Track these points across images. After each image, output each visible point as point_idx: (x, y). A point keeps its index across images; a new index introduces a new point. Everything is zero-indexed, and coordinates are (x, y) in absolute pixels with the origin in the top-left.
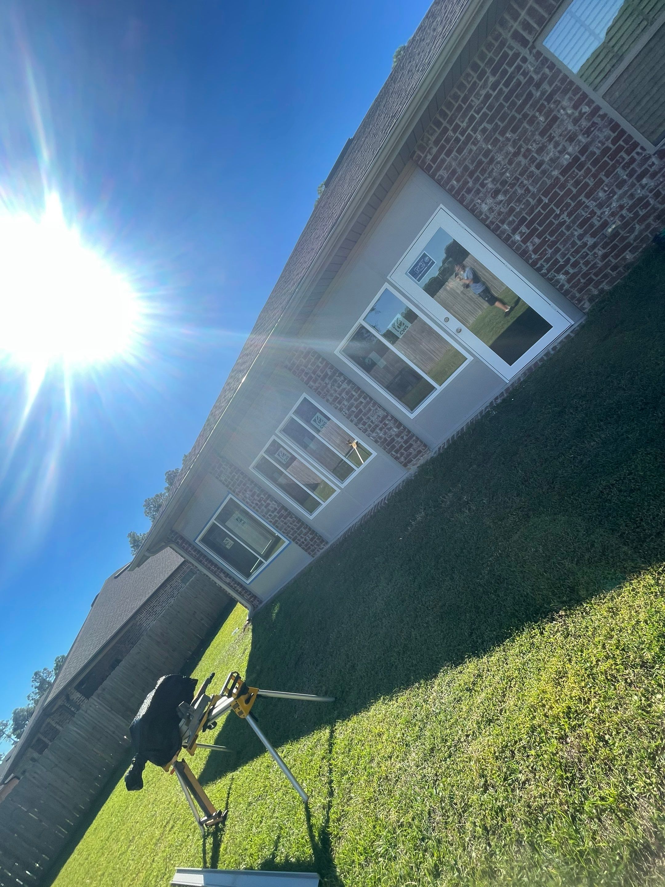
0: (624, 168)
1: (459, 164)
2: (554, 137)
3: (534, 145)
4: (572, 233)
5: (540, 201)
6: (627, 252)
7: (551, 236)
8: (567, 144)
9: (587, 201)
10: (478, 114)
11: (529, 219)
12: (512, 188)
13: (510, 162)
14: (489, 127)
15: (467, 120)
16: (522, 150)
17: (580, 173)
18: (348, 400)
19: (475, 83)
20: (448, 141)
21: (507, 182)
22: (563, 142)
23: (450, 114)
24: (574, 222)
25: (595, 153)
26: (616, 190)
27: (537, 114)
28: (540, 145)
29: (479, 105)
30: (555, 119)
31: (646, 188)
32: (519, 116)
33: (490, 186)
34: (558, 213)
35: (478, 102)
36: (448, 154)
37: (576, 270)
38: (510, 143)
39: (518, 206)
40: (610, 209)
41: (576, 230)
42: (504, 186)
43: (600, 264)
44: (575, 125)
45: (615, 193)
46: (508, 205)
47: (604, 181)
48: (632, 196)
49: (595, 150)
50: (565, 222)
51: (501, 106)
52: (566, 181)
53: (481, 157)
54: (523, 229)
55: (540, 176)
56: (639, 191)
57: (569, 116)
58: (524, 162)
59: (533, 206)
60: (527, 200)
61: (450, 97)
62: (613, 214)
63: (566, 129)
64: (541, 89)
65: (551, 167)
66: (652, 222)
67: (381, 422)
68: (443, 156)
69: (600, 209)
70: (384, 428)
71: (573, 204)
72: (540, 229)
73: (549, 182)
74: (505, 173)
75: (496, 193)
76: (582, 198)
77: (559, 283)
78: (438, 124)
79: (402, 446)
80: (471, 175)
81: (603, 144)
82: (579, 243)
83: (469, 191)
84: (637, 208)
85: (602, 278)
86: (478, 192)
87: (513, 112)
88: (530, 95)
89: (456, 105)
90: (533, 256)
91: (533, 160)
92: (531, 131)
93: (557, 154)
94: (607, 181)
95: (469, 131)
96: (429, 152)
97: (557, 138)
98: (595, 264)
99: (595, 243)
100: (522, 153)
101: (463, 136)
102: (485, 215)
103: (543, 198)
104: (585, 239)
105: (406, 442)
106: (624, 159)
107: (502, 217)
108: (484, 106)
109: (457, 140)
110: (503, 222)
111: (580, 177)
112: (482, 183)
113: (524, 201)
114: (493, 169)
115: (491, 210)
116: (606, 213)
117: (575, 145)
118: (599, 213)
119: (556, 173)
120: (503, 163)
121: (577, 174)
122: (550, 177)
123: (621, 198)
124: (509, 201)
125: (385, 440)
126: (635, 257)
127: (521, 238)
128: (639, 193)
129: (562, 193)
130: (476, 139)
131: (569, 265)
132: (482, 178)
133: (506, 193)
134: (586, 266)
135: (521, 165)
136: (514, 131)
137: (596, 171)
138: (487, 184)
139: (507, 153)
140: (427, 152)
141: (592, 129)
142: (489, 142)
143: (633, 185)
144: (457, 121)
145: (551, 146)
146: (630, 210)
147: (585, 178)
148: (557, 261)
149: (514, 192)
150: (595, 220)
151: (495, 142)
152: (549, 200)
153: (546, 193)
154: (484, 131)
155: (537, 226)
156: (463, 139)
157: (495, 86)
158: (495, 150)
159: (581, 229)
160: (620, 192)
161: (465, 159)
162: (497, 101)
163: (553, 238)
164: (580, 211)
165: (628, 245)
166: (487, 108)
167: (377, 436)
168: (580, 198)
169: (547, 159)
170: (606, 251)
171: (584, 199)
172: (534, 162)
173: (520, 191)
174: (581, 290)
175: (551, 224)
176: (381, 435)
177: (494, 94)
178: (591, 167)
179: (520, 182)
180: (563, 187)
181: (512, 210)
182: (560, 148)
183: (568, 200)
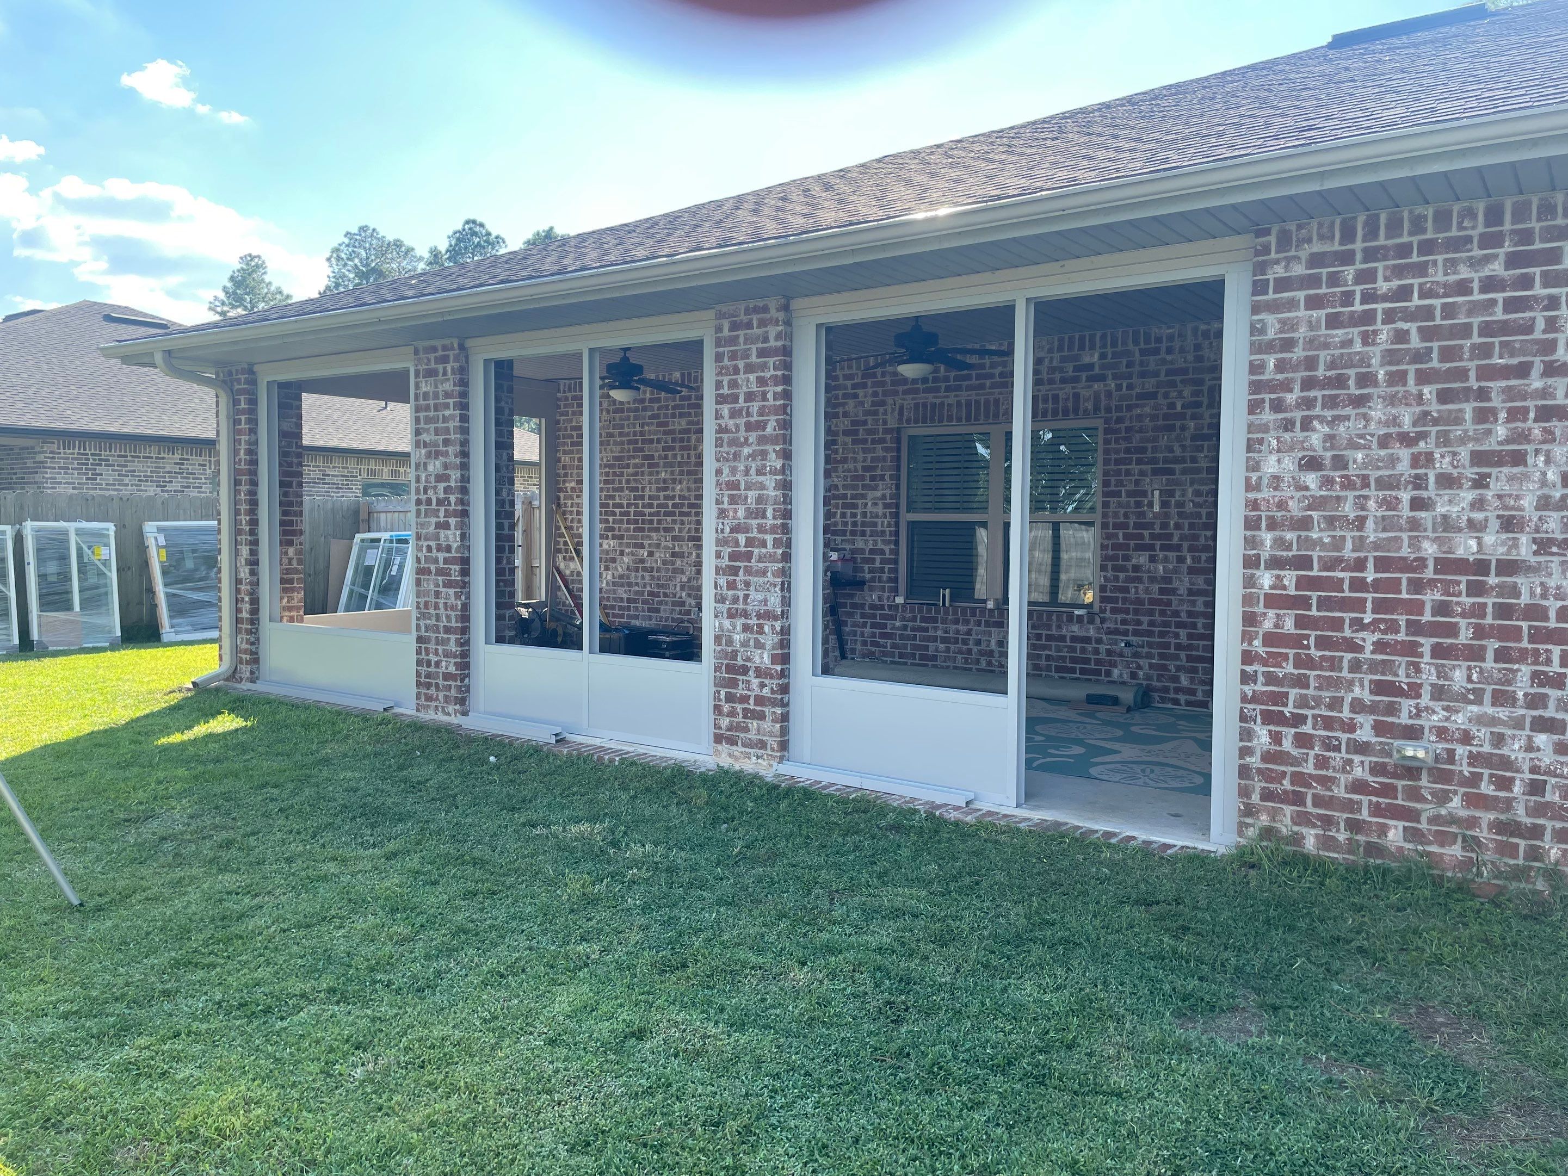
0: (1535, 675)
1: (1311, 343)
2: (1487, 486)
3: (1447, 459)
4: (1351, 683)
5: (1360, 565)
6: (1401, 824)
7: (1318, 646)
8: (1494, 524)
9: (1427, 658)
10: (1420, 298)
11: (1315, 573)
12: (1344, 487)
13: (1384, 442)
14: (1415, 342)
15: (1395, 283)
16: (1422, 444)
17: (1464, 599)
18: (750, 514)
19: (1469, 239)
20: (1334, 280)
21: (1345, 467)
22: (1491, 515)
23: (1382, 241)
24: (1374, 667)
25: (1518, 595)
26: (1488, 697)
27: (1503, 415)
28: (1455, 473)
29: (1438, 283)
30: (1518, 459)
31: (1532, 755)
32: (1473, 383)
33: (1315, 440)
34: (1366, 621)
35: (1440, 278)
36: (1314, 303)
37: (1295, 752)
38: (1418, 409)
39: (1321, 530)
40: (1447, 719)
41: (1362, 686)
42: (1335, 468)
43: (1340, 792)
44: (1537, 508)
45: (1479, 701)
46: (1310, 508)
47: (1483, 660)
48: (1499, 740)
49: (1524, 591)
50: (1360, 649)
51: (1466, 331)
52: (1432, 583)
53: (1352, 372)
54: (1290, 577)
55: (1403, 522)
56: (1516, 747)
57: (1544, 483)
58: (1404, 468)
59: (1340, 560)
60: (1343, 538)
61: (1411, 212)
62: (1442, 733)
63: (1518, 497)
64: (1550, 381)
65: (1434, 531)
66: (1484, 825)
67: (759, 616)
68: (1301, 295)
69: (1433, 698)
70: (752, 633)
71: (1401, 636)
72: (1314, 612)
73: (1405, 551)
74: (1357, 447)
75: (1312, 464)
76: (1427, 644)
77: (1250, 741)
78: (1348, 235)
79: (745, 699)
80: (1308, 384)
81: (1544, 596)
82: (1346, 714)
83: (1277, 406)
84: (1486, 772)
85: (1320, 817)
86: (1288, 426)
87: (1472, 365)
88: (1523, 371)
89: (1405, 239)
90: (1256, 643)
91: (1418, 483)
92: (1466, 431)
93: (1463, 522)
94: (1489, 663)
95: (1380, 307)
96: (1289, 260)
97: (1489, 494)
98: (1332, 780)
99: (1367, 744)
100: (1415, 450)
101: (1363, 303)
102: (1260, 478)
103: (1370, 565)
104: (1359, 718)
105: (760, 700)
106: (1548, 662)
107: (1279, 514)
108: (1446, 295)
109: (1347, 298)
110: (1272, 526)
111: (1458, 603)
112: (1310, 419)
113: (1339, 533)
114: (1347, 418)
115: (1276, 480)
116: (1435, 717)
117: (1503, 543)
118: (1425, 700)
119: (1430, 549)
120: (1373, 426)
121: (1459, 594)
122: (1415, 543)
123: (1480, 720)
124: (1317, 504)
125: (734, 655)
126: (1400, 849)
127: (1271, 588)
128: (1514, 749)
129: (1404, 596)
130: (1375, 333)
131: (1293, 731)
132: (1318, 411)
133: (1328, 482)
134: (1316, 766)
135: (1394, 467)
136: (1444, 397)
137: (1492, 626)
138: (1314, 430)
139: (1395, 421)
140: (1286, 258)
141: (1555, 549)
142: (1390, 363)
143: (1518, 724)
144: (1380, 266)
145: (1468, 496)
146: (1474, 759)
147: (1463, 615)
148: (1281, 699)
149: (1338, 498)
150: (1407, 705)
151: (1398, 378)
152: (1374, 580)
153: (1382, 564)
154: (1401, 337)
155: (1314, 602)
156: (1358, 307)
157: (1490, 284)
158: (1383, 389)
159: (1371, 692)
160: (1490, 710)
161: (1326, 346)
162: (1470, 313)
163: (1315, 653)
164: (1401, 660)
165: (1412, 815)
166: (1444, 305)
167: (729, 631)
168: (1422, 640)
169: (1441, 509)
170: (1370, 779)
171: (1426, 650)
172: (1417, 487)
173: (1348, 509)
174: (1267, 796)
175: (1337, 624)
176: (737, 637)
177: (1477, 296)
178: (1489, 610)
179: (1365, 492)
180: (1417, 586)
181: (1304, 524)
182: (1478, 516)
183: (1402, 620)
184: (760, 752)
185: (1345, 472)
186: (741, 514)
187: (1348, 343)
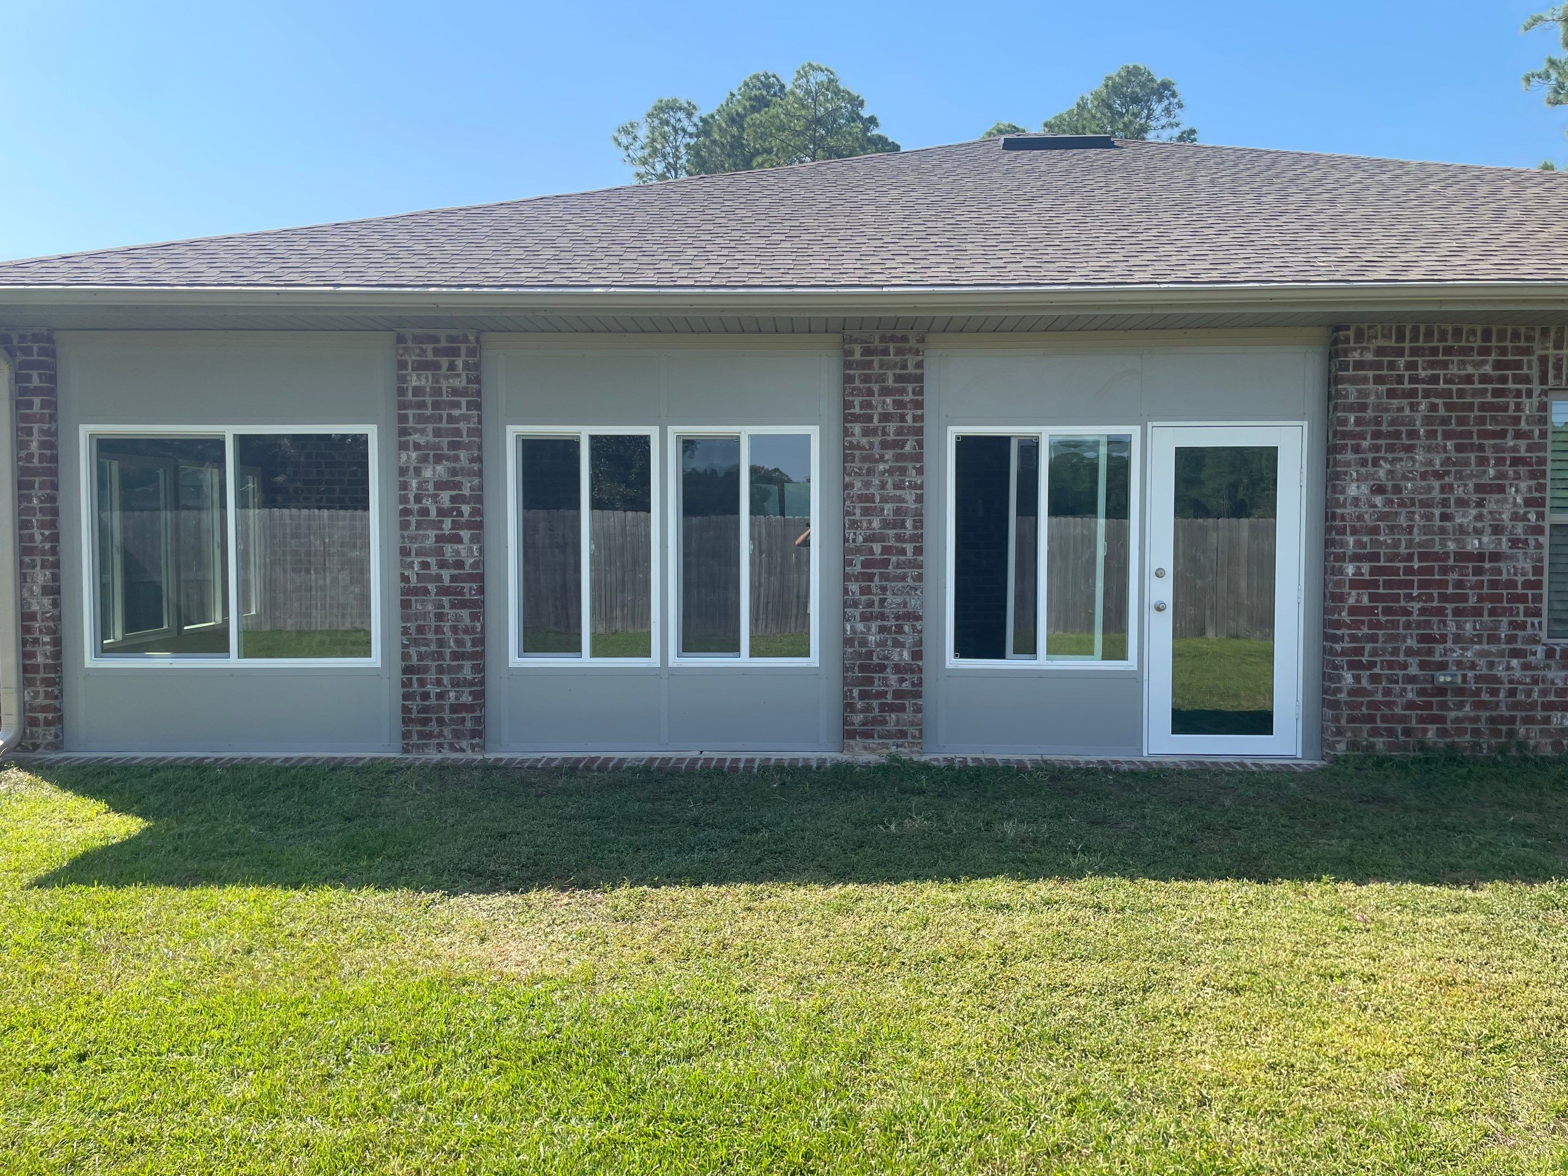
0: (1511, 623)
1: (1378, 407)
2: (1483, 506)
3: (1461, 488)
4: (1405, 637)
5: (1410, 558)
6: (1434, 727)
7: (1384, 614)
8: (1488, 530)
9: (1450, 617)
10: (1444, 383)
11: (1381, 564)
12: (1399, 505)
13: (1424, 476)
14: (1442, 412)
15: (1430, 372)
16: (1447, 478)
17: (1471, 578)
19: (1472, 349)
20: (1392, 366)
21: (1401, 492)
22: (1486, 524)
23: (1421, 344)
24: (1419, 625)
25: (1501, 574)
26: (1485, 639)
27: (1492, 462)
28: (1466, 497)
29: (1455, 375)
30: (1501, 489)
31: (1509, 673)
32: (1476, 441)
33: (1382, 473)
34: (1415, 595)
35: (1455, 371)
36: (1379, 380)
37: (1369, 687)
38: (1444, 456)
39: (1386, 535)
40: (1462, 655)
41: (1412, 638)
42: (1394, 493)
43: (1398, 711)
44: (1511, 520)
45: (1480, 642)
46: (1378, 520)
47: (1482, 616)
48: (1491, 665)
49: (1504, 571)
50: (1409, 613)
51: (1470, 407)
52: (1453, 568)
53: (1403, 429)
54: (1366, 567)
55: (1436, 529)
56: (1501, 668)
57: (1515, 504)
58: (1436, 493)
59: (1398, 555)
60: (1400, 540)
61: (1439, 327)
62: (1459, 664)
63: (1500, 513)
64: (1518, 442)
65: (1454, 534)
66: (1483, 721)
67: (897, 617)
68: (1370, 374)
69: (1454, 643)
70: (889, 632)
71: (1435, 604)
72: (1381, 591)
73: (1437, 548)
74: (1408, 479)
75: (1379, 489)
76: (1450, 606)
77: (1340, 683)
78: (1401, 337)
79: (883, 694)
80: (1376, 435)
81: (1515, 574)
82: (1402, 658)
83: (1357, 449)
84: (1484, 686)
85: (1385, 729)
86: (1364, 463)
87: (1475, 429)
88: (1502, 434)
89: (1435, 344)
90: (1344, 614)
91: (1445, 503)
92: (1472, 471)
93: (1471, 530)
94: (1486, 618)
95: (1420, 387)
96: (1363, 349)
97: (1485, 511)
98: (1394, 703)
99: (1415, 676)
100: (1442, 482)
101: (1410, 383)
102: (1346, 499)
103: (1416, 558)
104: (1410, 660)
105: (899, 694)
106: (1518, 614)
107: (1358, 524)
108: (1459, 384)
109: (1400, 379)
110: (1354, 532)
111: (1468, 581)
112: (1378, 459)
113: (1397, 537)
114: (1402, 459)
115: (1356, 500)
116: (1455, 655)
118: (1449, 644)
119: (1452, 546)
120: (1417, 465)
121: (1468, 575)
122: (1443, 543)
123: (1481, 654)
124: (1383, 517)
125: (869, 654)
126: (1435, 743)
127: (1353, 575)
128: (1500, 671)
129: (1437, 577)
130: (1418, 404)
131: (1368, 673)
132: (1382, 454)
133: (1389, 502)
134: (1383, 695)
135: (1430, 493)
136: (1459, 448)
137: (1487, 594)
138: (1381, 466)
139: (1430, 463)
140: (1360, 347)
141: (1520, 545)
142: (1427, 425)
143: (1501, 654)
144: (1420, 359)
145: (1473, 512)
146: (1478, 678)
147: (1471, 588)
148: (1359, 651)
149: (1396, 513)
150: (1439, 648)
151: (1431, 435)
152: (1419, 567)
153: (1423, 557)
154: (1434, 408)
155: (1381, 583)
156: (1407, 385)
157: (1485, 379)
158: (1423, 442)
159: (1418, 642)
160: (1486, 647)
161: (1387, 410)
162: (1473, 396)
163: (1383, 619)
164: (1435, 619)
165: (1442, 720)
166: (1458, 389)
167: (862, 632)
168: (1447, 605)
169: (1458, 521)
170: (1417, 699)
171: (1449, 612)
172: (1444, 506)
173: (1403, 521)
174: (1351, 719)
175: (1396, 598)
176: (872, 639)
177: (1477, 386)
178: (1485, 584)
179: (1412, 509)
180: (1445, 570)
181: (1375, 531)
182: (1479, 525)
183: (1435, 593)
184: (900, 741)
185: (1399, 496)
186: (876, 524)
187: (1401, 409)
